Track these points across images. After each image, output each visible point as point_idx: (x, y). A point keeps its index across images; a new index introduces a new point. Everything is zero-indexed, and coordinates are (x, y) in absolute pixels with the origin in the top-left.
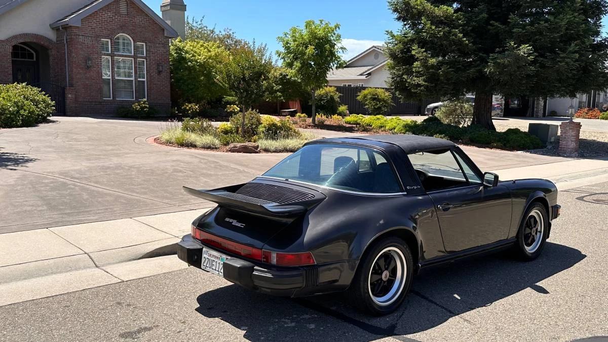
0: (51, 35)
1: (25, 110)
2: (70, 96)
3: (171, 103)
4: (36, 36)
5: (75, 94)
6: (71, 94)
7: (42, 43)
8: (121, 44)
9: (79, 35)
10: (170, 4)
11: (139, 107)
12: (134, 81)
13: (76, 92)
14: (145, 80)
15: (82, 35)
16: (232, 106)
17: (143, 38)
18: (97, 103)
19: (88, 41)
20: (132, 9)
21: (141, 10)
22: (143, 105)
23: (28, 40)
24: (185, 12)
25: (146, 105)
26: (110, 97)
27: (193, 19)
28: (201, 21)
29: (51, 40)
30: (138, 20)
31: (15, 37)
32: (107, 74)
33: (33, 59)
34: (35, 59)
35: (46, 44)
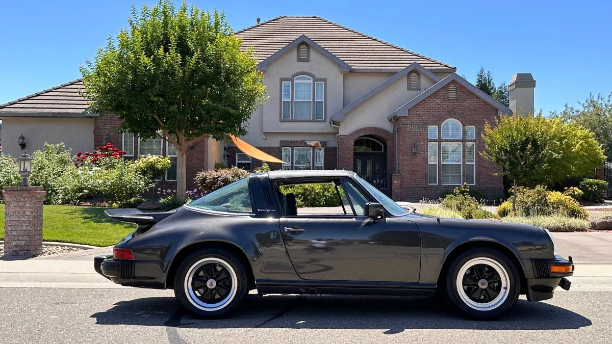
0: (388, 127)
1: (328, 192)
2: (395, 182)
3: (503, 187)
4: (375, 129)
5: (400, 180)
6: (396, 180)
7: (380, 135)
8: (450, 129)
9: (407, 125)
10: (516, 82)
11: (458, 191)
12: (462, 165)
13: (401, 178)
14: (474, 163)
15: (410, 124)
16: (572, 188)
17: (473, 121)
18: (422, 189)
19: (415, 129)
20: (461, 94)
21: (471, 93)
22: (463, 189)
23: (368, 133)
24: (535, 88)
25: (466, 189)
26: (436, 183)
27: (599, 97)
28: (609, 97)
29: (388, 132)
30: (468, 103)
31: (357, 131)
32: (433, 160)
33: (381, 151)
34: (383, 151)
35: (384, 136)
